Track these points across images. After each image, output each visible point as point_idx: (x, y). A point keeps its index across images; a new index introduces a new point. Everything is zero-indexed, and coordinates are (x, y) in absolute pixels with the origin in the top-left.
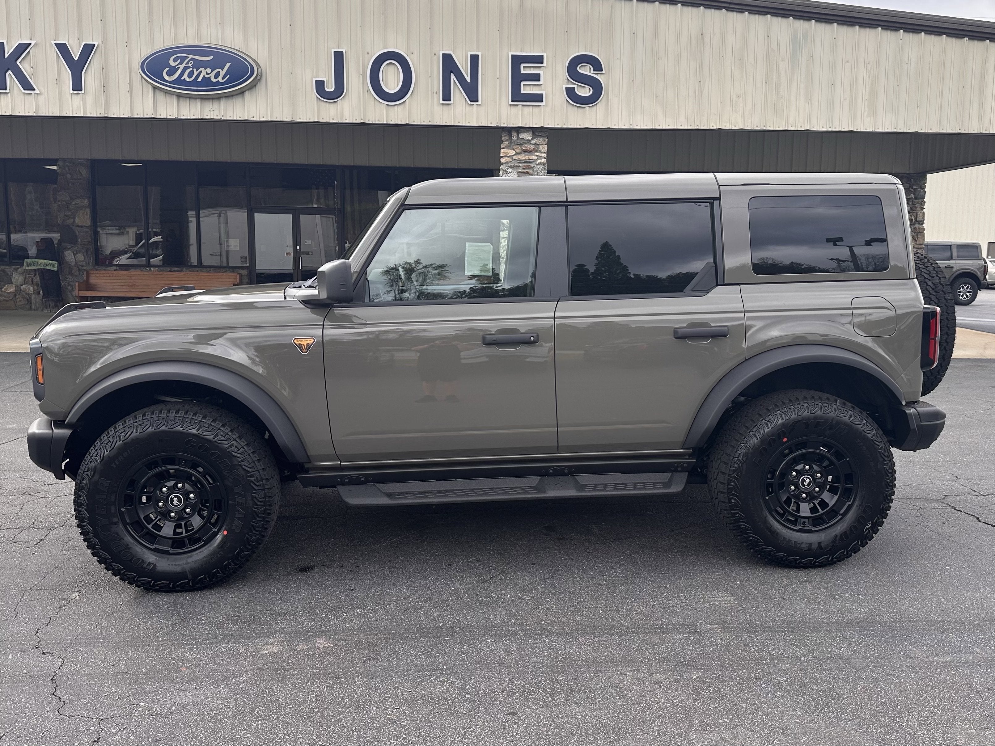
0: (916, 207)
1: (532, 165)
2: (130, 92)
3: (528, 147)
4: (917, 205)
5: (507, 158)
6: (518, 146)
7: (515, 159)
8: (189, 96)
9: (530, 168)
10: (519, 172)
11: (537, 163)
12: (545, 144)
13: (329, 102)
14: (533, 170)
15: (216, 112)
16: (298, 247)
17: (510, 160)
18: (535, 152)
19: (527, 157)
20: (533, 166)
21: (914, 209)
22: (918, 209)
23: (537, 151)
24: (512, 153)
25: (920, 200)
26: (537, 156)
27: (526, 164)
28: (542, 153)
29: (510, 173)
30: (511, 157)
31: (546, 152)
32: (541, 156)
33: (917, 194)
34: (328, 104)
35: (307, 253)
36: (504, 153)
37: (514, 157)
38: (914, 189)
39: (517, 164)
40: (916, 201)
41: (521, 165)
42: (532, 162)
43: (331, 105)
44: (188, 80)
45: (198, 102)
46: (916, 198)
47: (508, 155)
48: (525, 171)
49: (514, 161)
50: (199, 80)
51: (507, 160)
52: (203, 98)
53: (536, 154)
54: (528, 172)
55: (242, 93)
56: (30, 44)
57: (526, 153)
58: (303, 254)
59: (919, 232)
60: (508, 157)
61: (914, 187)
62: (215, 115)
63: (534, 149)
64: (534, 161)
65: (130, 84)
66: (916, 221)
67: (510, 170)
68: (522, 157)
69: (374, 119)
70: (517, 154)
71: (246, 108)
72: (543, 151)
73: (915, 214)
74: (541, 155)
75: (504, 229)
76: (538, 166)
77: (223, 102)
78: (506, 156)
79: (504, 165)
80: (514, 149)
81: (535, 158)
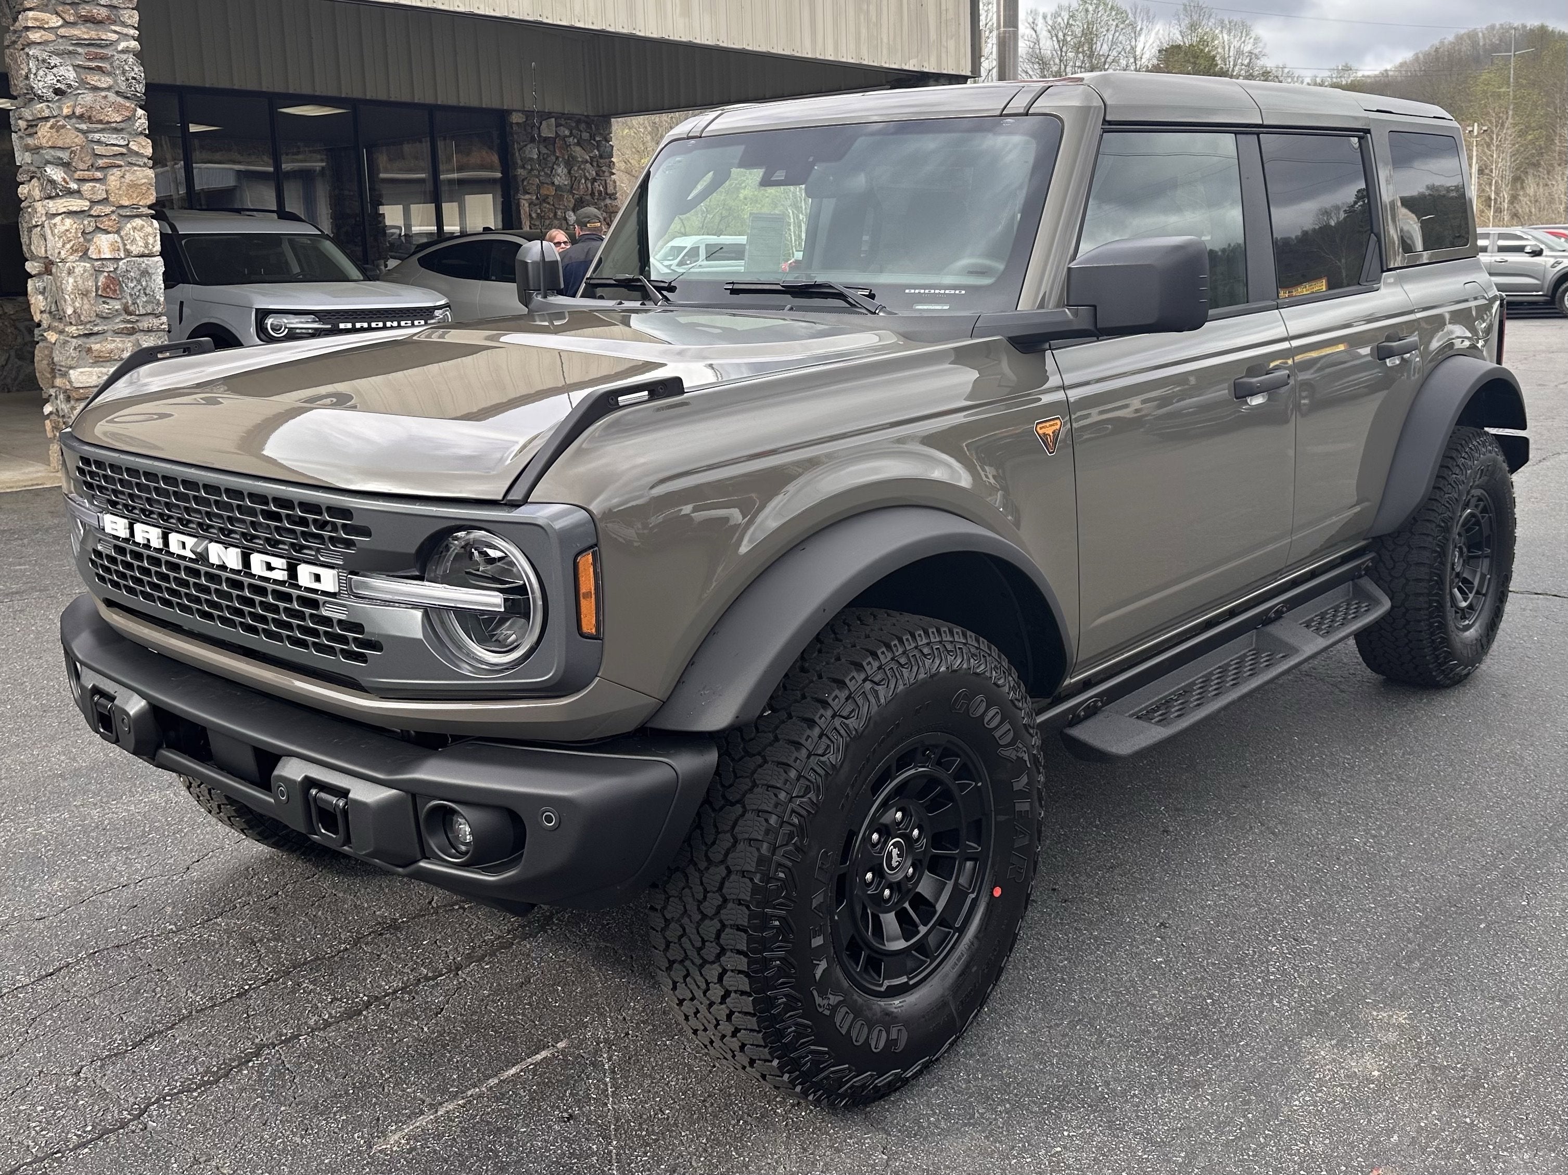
0: (604, 172)
1: (108, 52)
3: (95, 11)
4: (604, 168)
5: (43, 32)
6: (68, 7)
7: (62, 37)
9: (103, 58)
10: (78, 66)
11: (120, 48)
12: (133, 9)
14: (111, 64)
17: (52, 37)
18: (110, 24)
19: (93, 34)
20: (110, 54)
21: (601, 174)
22: (607, 174)
23: (114, 23)
24: (55, 21)
25: (607, 160)
26: (115, 32)
27: (92, 49)
28: (127, 26)
29: (55, 66)
30: (53, 31)
31: (136, 25)
32: (126, 35)
33: (602, 149)
36: (36, 19)
37: (62, 31)
38: (597, 142)
39: (71, 48)
40: (602, 161)
41: (80, 50)
42: (107, 45)
46: (601, 157)
47: (46, 26)
48: (93, 64)
49: (60, 40)
51: (45, 38)
53: (113, 28)
54: (100, 69)
57: (88, 25)
59: (613, 212)
60: (44, 29)
61: (598, 139)
63: (109, 18)
64: (112, 43)
66: (606, 193)
67: (55, 60)
68: (80, 32)
70: (66, 24)
72: (129, 22)
73: (603, 182)
74: (125, 31)
75: (58, 195)
76: (124, 57)
78: (39, 28)
79: (39, 47)
80: (57, 13)
81: (114, 37)
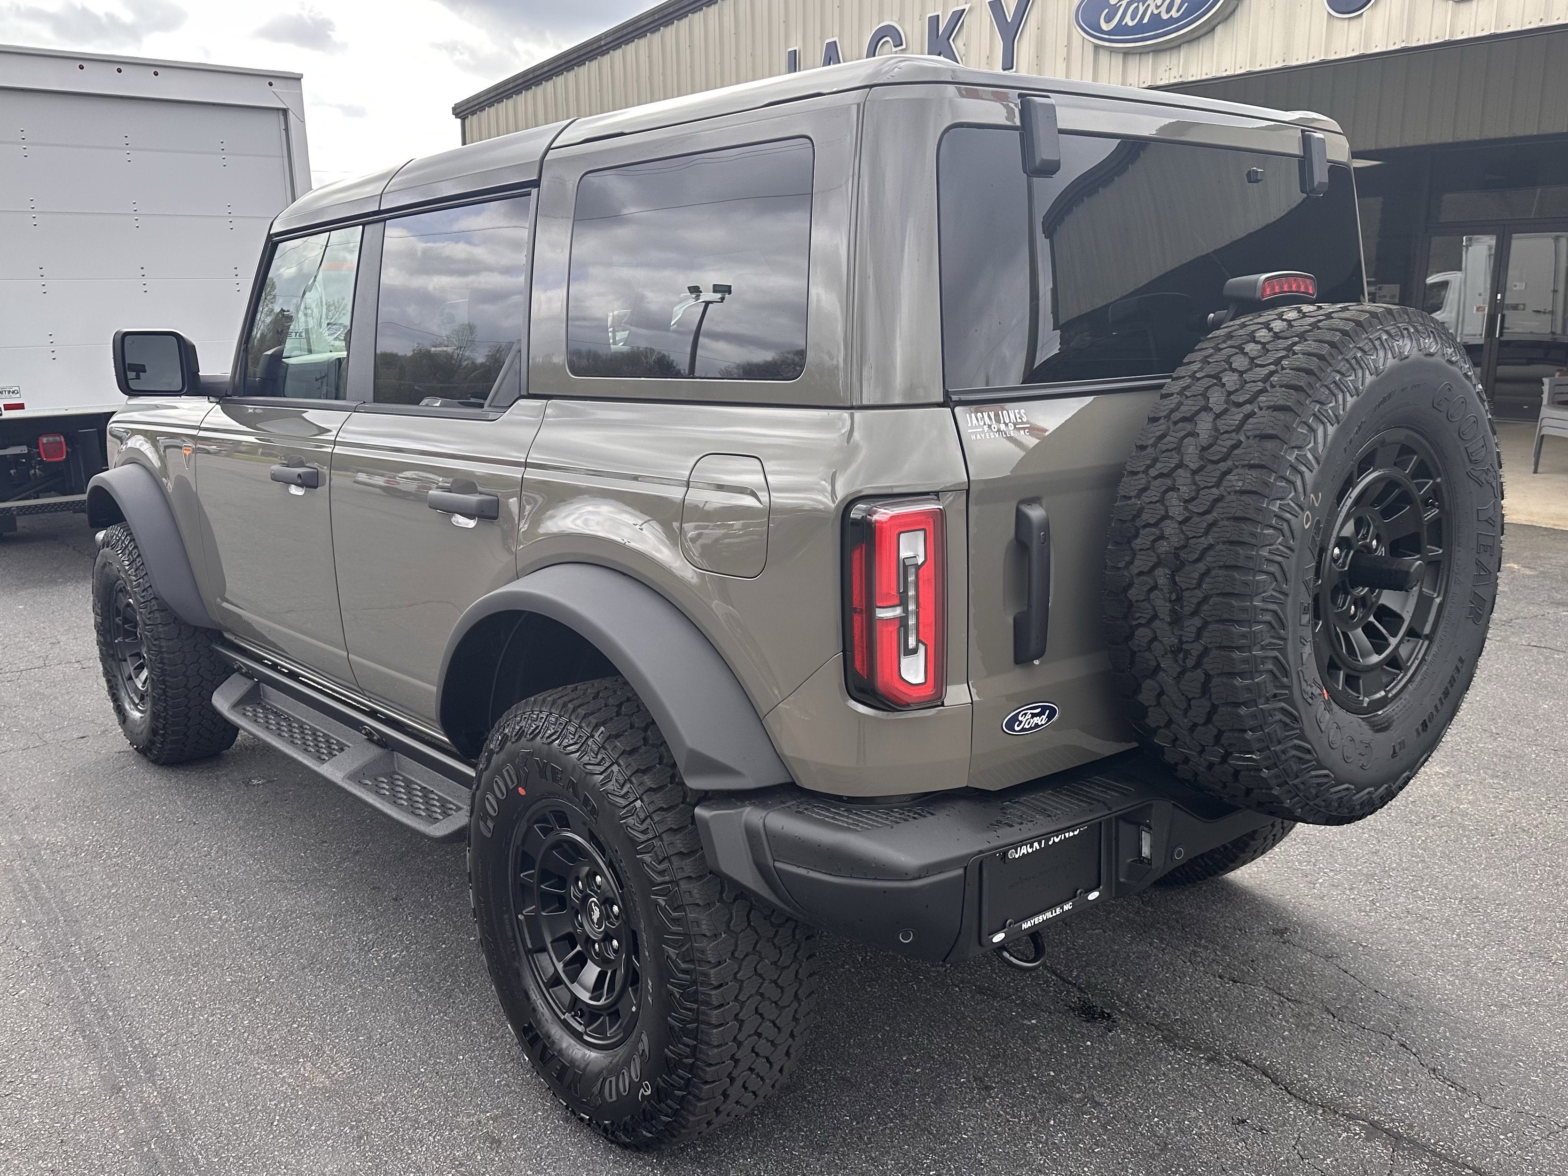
2: (1068, 59)
8: (1139, 51)
13: (1350, 18)
15: (1174, 72)
16: (1499, 296)
34: (1346, 22)
35: (1515, 307)
43: (1354, 23)
44: (1131, 24)
45: (1149, 60)
50: (1145, 21)
52: (1158, 50)
55: (1209, 30)
56: (964, 10)
58: (1508, 309)
62: (1172, 76)
65: (1069, 46)
69: (1427, 37)
71: (1215, 56)
77: (1184, 51)
